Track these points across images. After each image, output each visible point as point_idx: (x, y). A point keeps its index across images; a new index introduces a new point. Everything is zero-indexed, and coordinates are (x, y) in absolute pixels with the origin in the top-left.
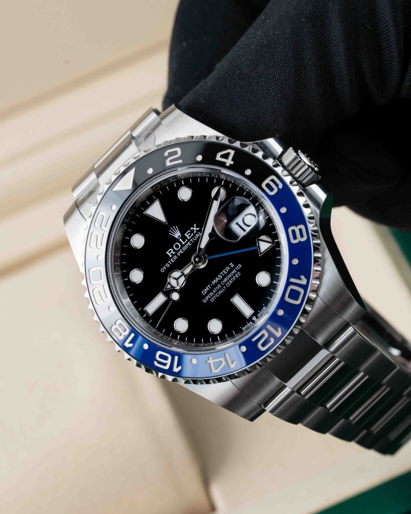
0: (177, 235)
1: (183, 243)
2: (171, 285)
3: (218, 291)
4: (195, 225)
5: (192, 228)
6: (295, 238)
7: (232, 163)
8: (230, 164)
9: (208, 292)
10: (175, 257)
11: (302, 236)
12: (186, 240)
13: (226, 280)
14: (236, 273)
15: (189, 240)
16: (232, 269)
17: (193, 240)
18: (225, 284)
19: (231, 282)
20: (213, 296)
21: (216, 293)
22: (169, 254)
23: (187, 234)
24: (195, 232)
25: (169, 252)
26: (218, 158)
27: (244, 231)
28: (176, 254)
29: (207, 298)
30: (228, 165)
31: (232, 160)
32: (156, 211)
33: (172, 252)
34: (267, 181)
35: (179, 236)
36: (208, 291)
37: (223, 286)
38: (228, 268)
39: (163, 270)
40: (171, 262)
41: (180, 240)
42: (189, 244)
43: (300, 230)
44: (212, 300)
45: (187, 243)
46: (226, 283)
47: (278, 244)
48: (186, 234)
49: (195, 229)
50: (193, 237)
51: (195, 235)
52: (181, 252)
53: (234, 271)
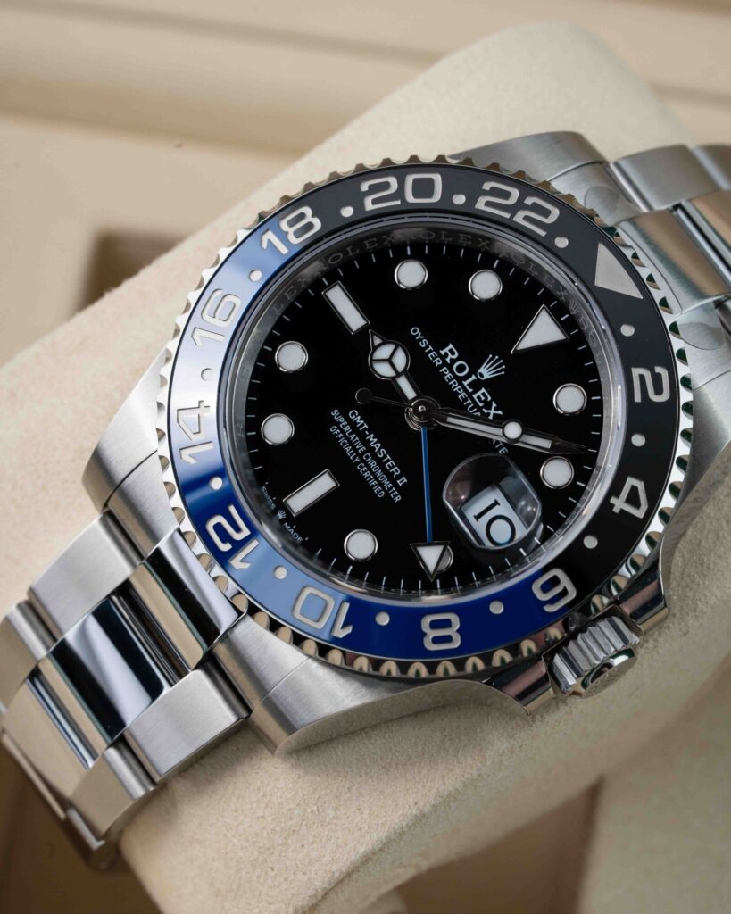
0: (486, 372)
1: (466, 383)
2: (380, 345)
3: (351, 444)
4: (500, 412)
5: (494, 405)
6: (434, 625)
7: (616, 510)
8: (613, 506)
9: (353, 424)
10: (438, 362)
11: (436, 640)
12: (470, 390)
13: (373, 464)
14: (383, 489)
15: (470, 395)
16: (393, 480)
17: (469, 404)
18: (363, 461)
19: (366, 475)
20: (342, 431)
21: (349, 439)
22: (447, 350)
23: (483, 394)
24: (486, 411)
25: (451, 351)
26: (631, 482)
27: (478, 517)
28: (445, 363)
29: (341, 419)
30: (613, 500)
31: (622, 511)
32: (542, 331)
33: (450, 356)
34: (565, 581)
35: (481, 375)
36: (356, 423)
37: (361, 456)
38: (396, 471)
39: (416, 332)
40: (430, 351)
41: (473, 378)
42: (462, 394)
43: (448, 639)
44: (334, 430)
45: (465, 390)
46: (367, 465)
47: (430, 589)
48: (483, 390)
49: (492, 412)
50: (476, 405)
51: (480, 409)
52: (449, 375)
53: (388, 484)
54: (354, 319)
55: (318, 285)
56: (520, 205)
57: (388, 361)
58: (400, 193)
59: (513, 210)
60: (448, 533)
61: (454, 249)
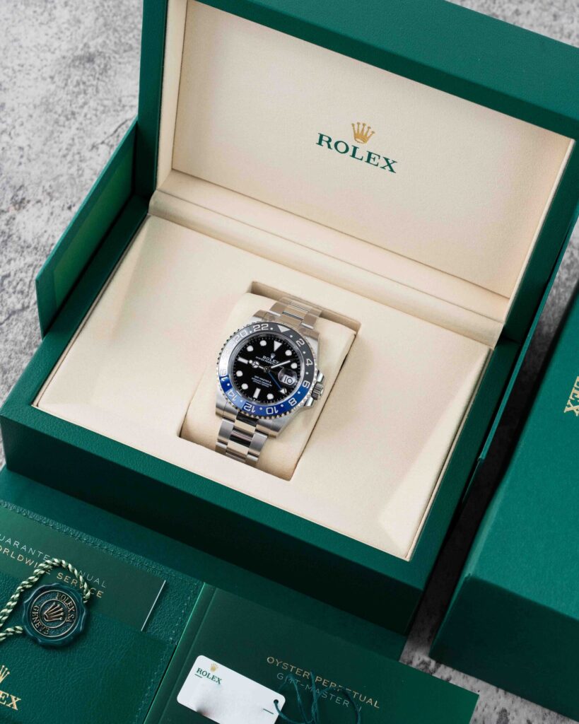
0: (272, 357)
4: (278, 361)
6: (291, 402)
7: (308, 366)
9: (256, 378)
10: (264, 360)
11: (292, 404)
14: (268, 386)
15: (272, 361)
16: (269, 383)
17: (272, 363)
19: (264, 385)
21: (257, 381)
23: (274, 360)
24: (276, 363)
25: (264, 357)
26: (308, 360)
27: (285, 381)
29: (254, 379)
30: (306, 364)
32: (277, 345)
37: (261, 383)
39: (257, 357)
40: (261, 359)
41: (271, 359)
43: (294, 402)
44: (254, 381)
46: (263, 383)
47: (286, 396)
52: (267, 361)
54: (245, 361)
55: (236, 360)
56: (261, 327)
57: (256, 365)
58: (240, 337)
59: (260, 328)
60: (284, 386)
61: (254, 340)
